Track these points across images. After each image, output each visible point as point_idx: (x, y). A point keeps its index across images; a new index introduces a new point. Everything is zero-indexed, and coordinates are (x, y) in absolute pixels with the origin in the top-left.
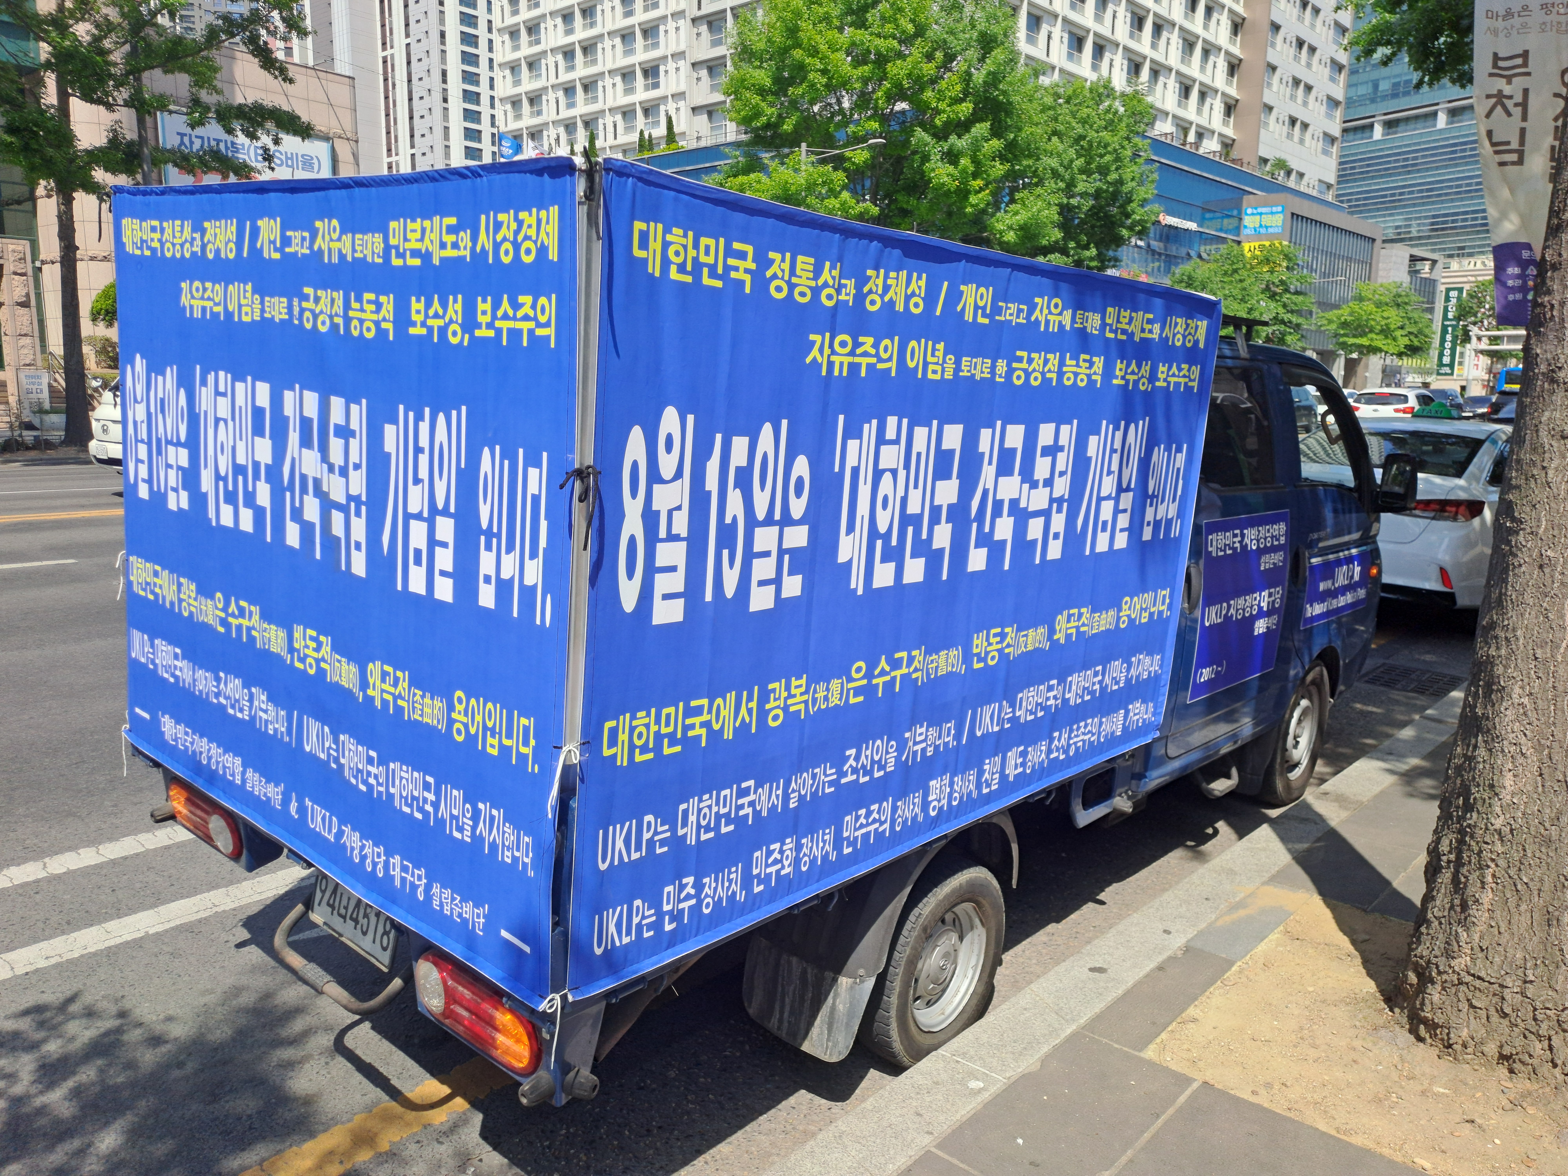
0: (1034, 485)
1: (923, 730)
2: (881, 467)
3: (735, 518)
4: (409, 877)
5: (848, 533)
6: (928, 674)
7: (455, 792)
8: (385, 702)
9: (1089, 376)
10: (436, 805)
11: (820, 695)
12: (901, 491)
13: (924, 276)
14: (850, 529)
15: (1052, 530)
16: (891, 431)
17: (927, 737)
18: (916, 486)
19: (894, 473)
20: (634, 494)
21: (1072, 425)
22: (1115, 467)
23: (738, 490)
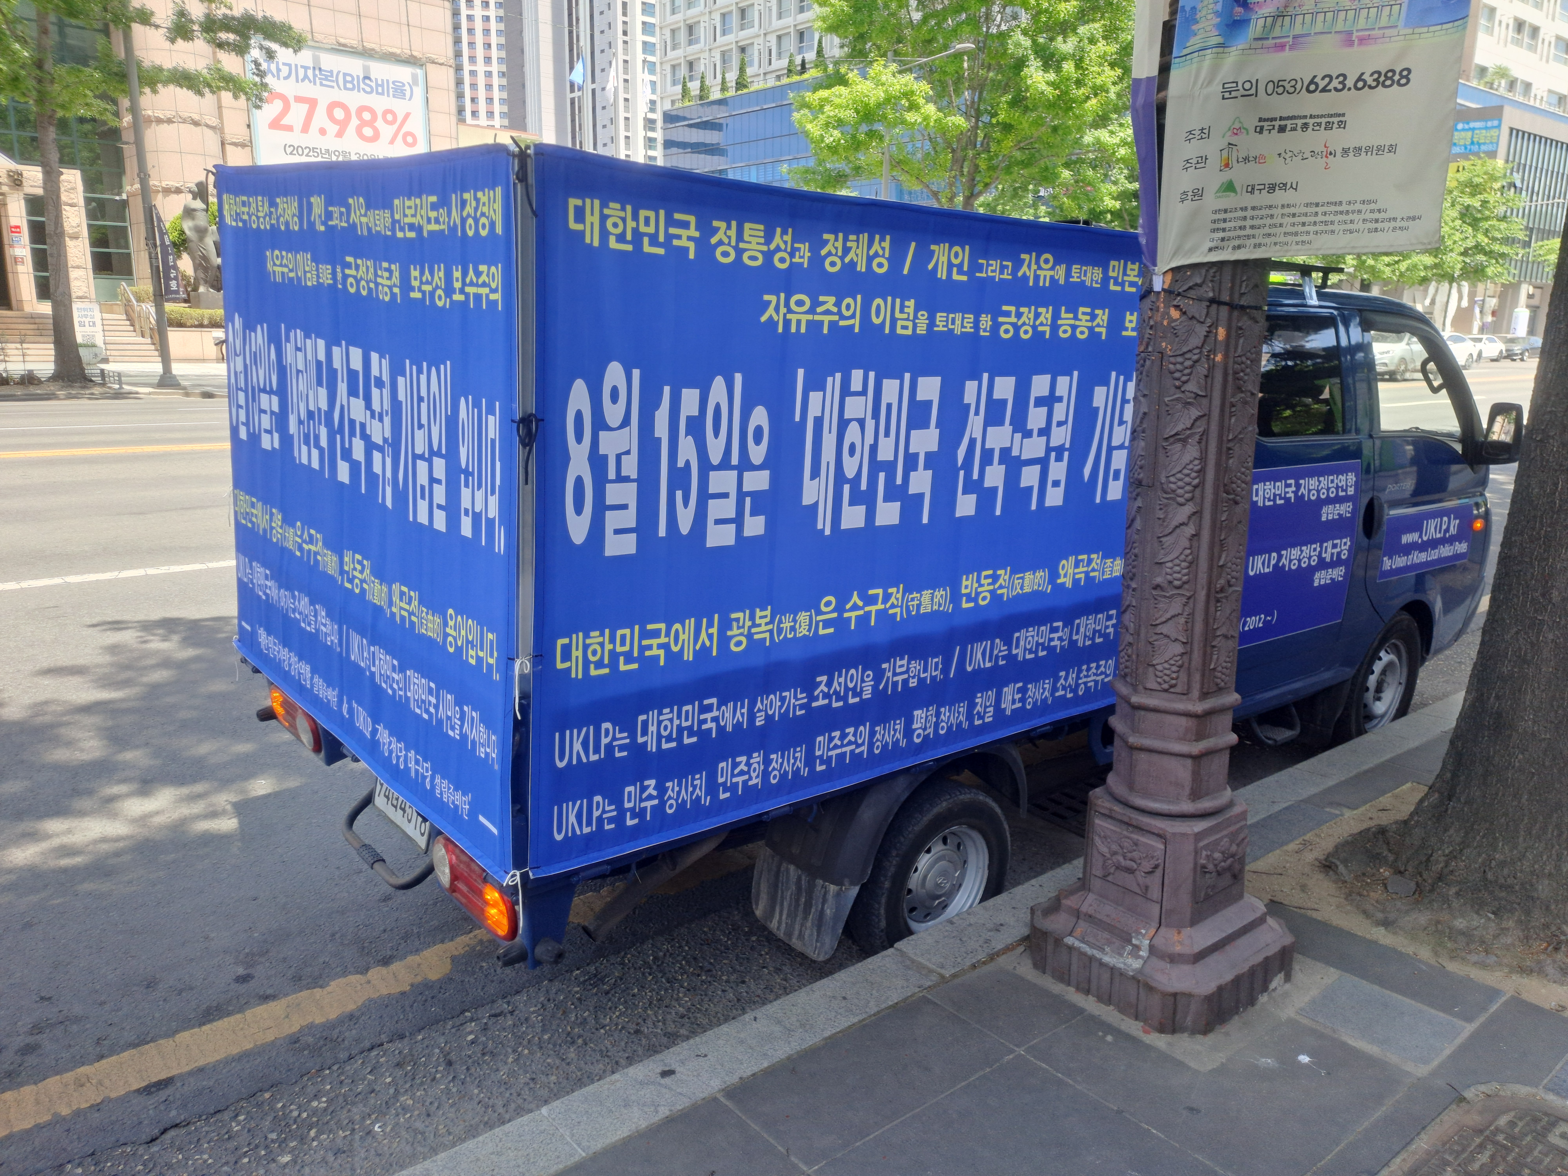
0: (1028, 434)
1: (905, 662)
2: (846, 417)
3: (688, 463)
4: (420, 769)
5: (813, 478)
6: (908, 611)
7: (449, 697)
8: (403, 618)
9: (1091, 329)
10: (437, 708)
11: (787, 625)
12: (869, 440)
13: (888, 237)
14: (815, 474)
15: (1051, 478)
16: (856, 384)
17: (908, 669)
18: (887, 434)
19: (862, 422)
20: (579, 439)
21: (1071, 376)
22: (1128, 416)
23: (690, 437)
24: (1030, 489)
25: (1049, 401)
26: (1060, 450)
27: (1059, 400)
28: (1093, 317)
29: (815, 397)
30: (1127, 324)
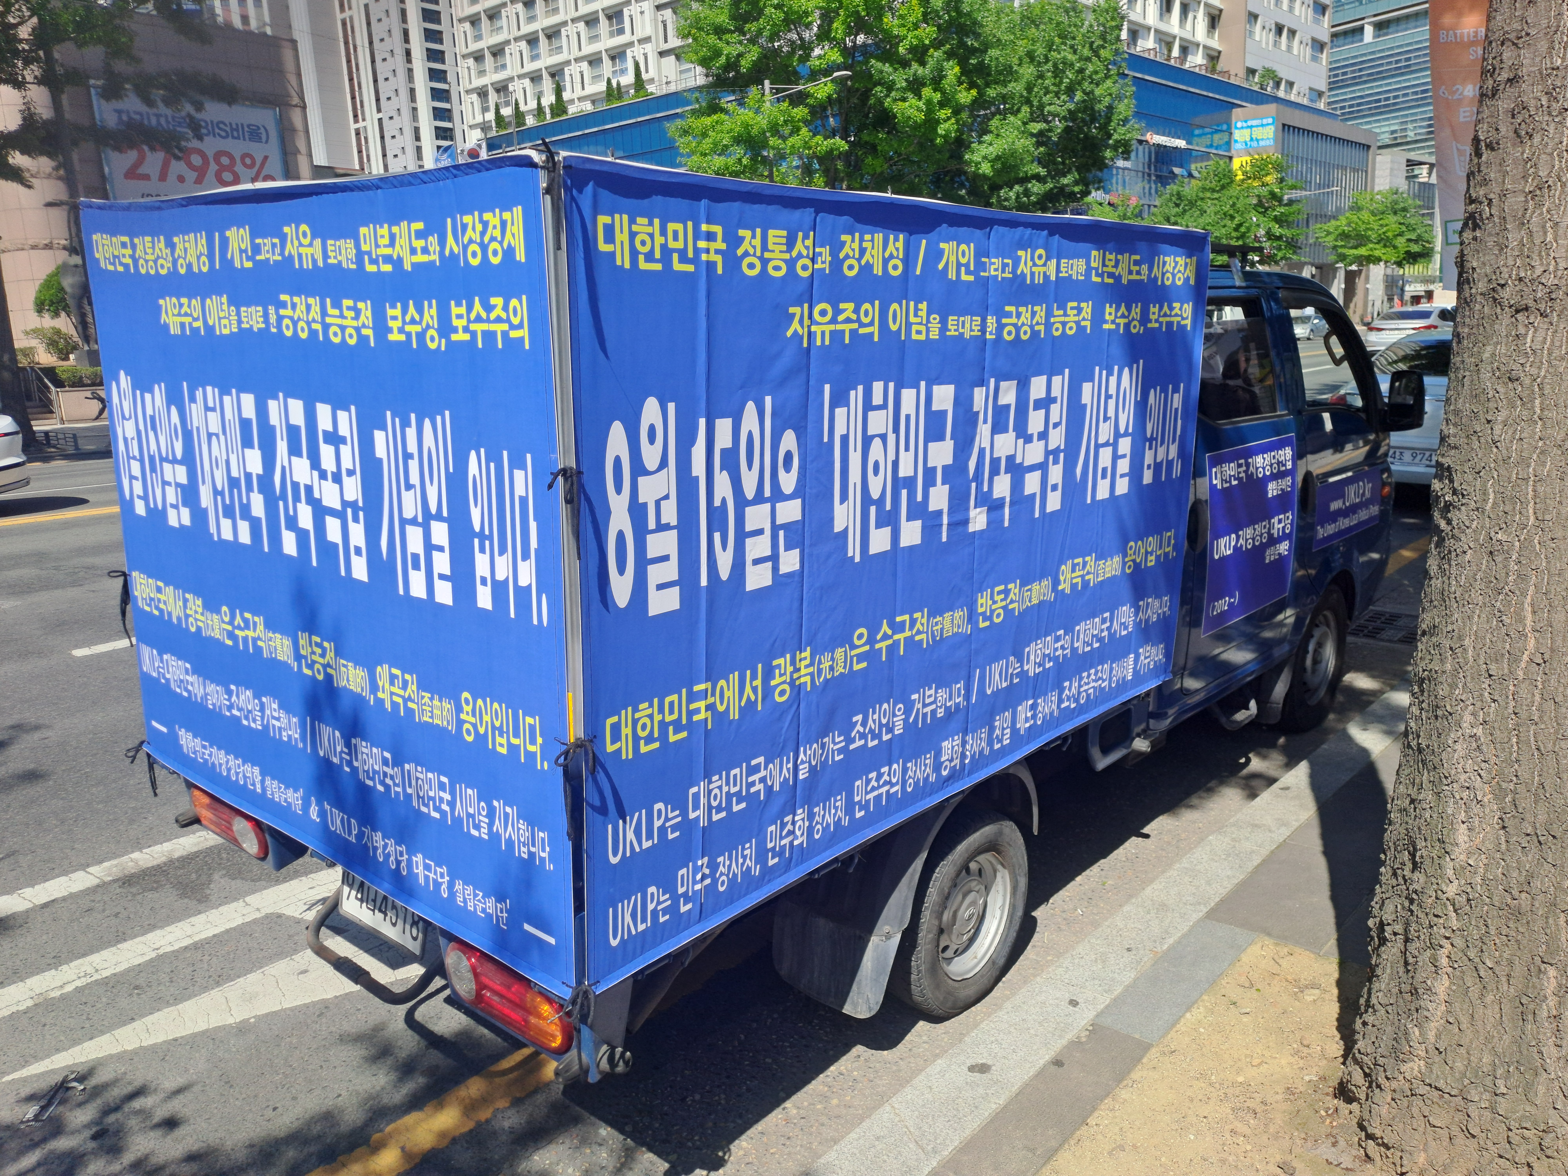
0: (1029, 439)
1: (932, 692)
2: (870, 433)
3: (724, 500)
4: (432, 875)
5: (842, 502)
6: (933, 636)
7: (469, 791)
8: (395, 704)
9: (1077, 323)
10: (452, 804)
11: (825, 665)
12: (891, 456)
13: (902, 237)
14: (844, 497)
15: (1050, 482)
16: (877, 400)
17: (936, 698)
18: (907, 450)
19: (884, 438)
20: (619, 490)
21: (1063, 374)
22: (1111, 413)
23: (725, 472)
24: (1034, 495)
25: (1046, 403)
26: (1056, 452)
27: (1054, 400)
28: (1080, 311)
29: (841, 413)
30: (1107, 317)
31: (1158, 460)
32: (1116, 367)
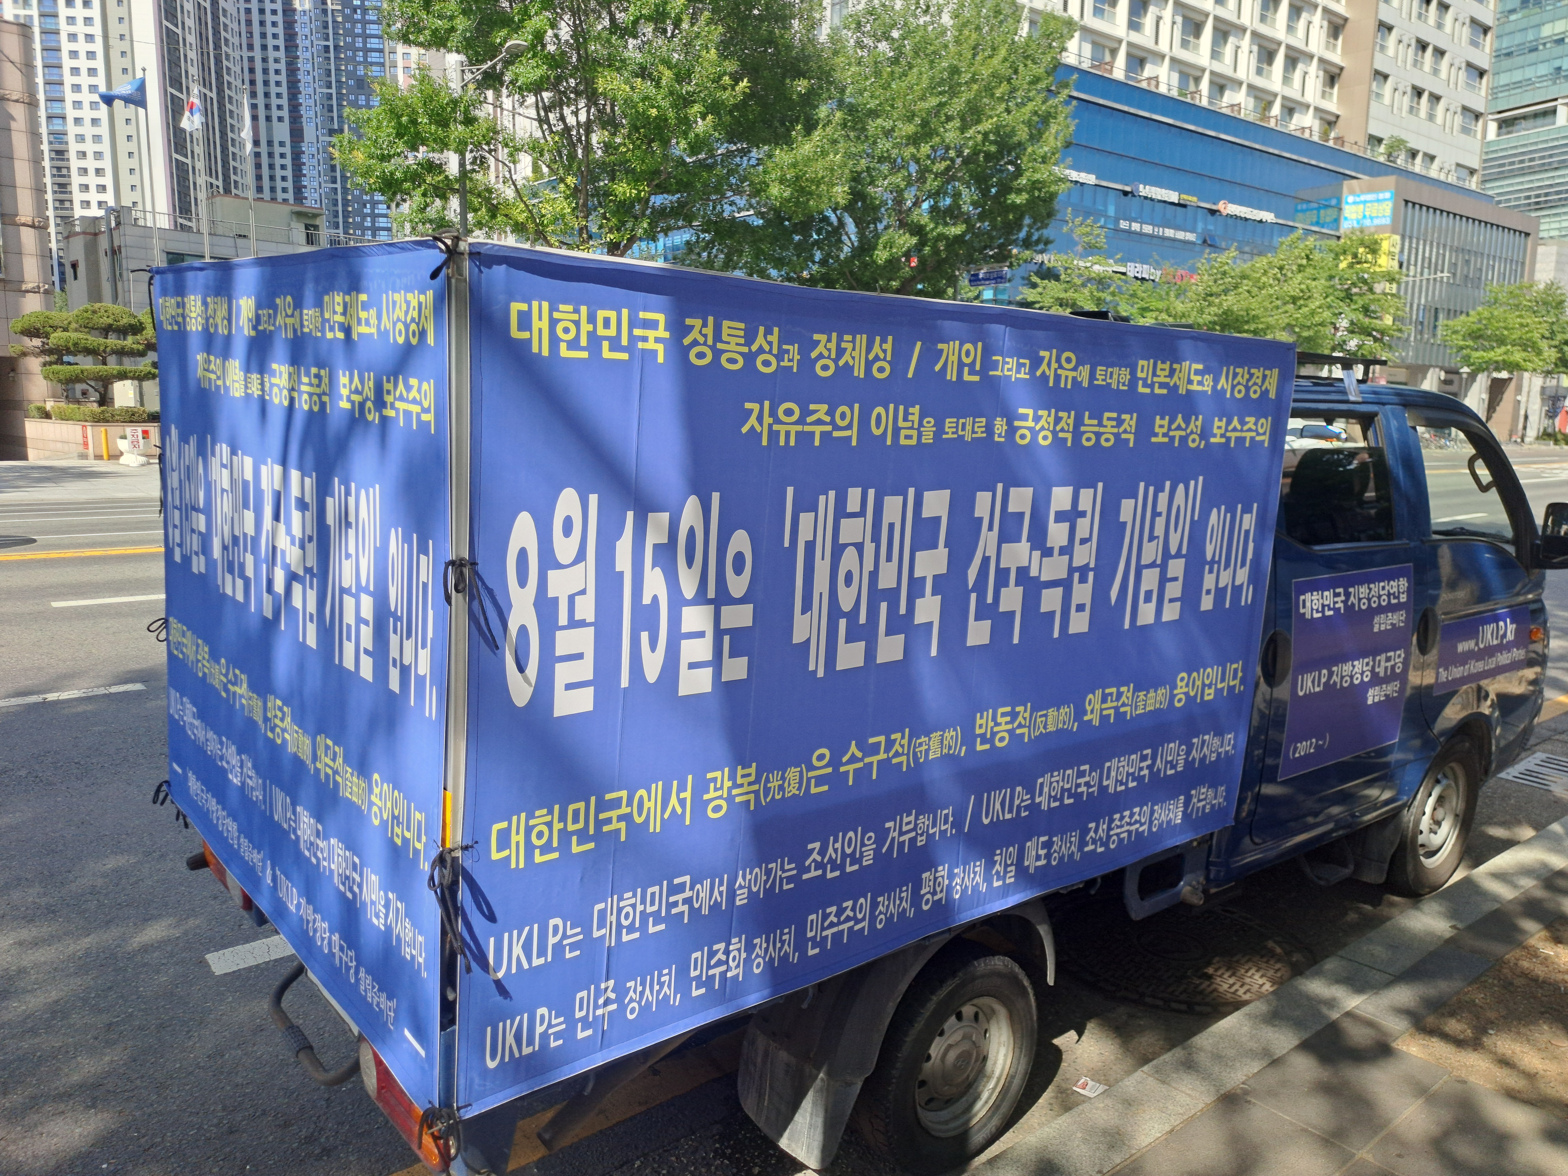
0: (1048, 553)
1: (912, 819)
2: (842, 541)
3: (655, 599)
4: (344, 957)
5: (804, 611)
6: (916, 758)
7: (373, 877)
8: (327, 776)
9: (1117, 436)
10: (361, 887)
11: (774, 784)
12: (869, 566)
13: (890, 338)
14: (807, 607)
15: (1075, 601)
16: (853, 503)
18: (889, 559)
19: (859, 547)
20: (522, 582)
21: (1095, 488)
22: (1159, 531)
23: (658, 570)
24: (1053, 613)
25: (1071, 516)
26: (1083, 571)
27: (1083, 514)
28: (1120, 422)
29: (806, 519)
30: (1157, 430)
31: (1221, 585)
32: (1168, 484)
